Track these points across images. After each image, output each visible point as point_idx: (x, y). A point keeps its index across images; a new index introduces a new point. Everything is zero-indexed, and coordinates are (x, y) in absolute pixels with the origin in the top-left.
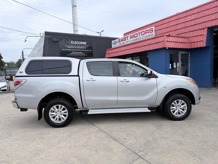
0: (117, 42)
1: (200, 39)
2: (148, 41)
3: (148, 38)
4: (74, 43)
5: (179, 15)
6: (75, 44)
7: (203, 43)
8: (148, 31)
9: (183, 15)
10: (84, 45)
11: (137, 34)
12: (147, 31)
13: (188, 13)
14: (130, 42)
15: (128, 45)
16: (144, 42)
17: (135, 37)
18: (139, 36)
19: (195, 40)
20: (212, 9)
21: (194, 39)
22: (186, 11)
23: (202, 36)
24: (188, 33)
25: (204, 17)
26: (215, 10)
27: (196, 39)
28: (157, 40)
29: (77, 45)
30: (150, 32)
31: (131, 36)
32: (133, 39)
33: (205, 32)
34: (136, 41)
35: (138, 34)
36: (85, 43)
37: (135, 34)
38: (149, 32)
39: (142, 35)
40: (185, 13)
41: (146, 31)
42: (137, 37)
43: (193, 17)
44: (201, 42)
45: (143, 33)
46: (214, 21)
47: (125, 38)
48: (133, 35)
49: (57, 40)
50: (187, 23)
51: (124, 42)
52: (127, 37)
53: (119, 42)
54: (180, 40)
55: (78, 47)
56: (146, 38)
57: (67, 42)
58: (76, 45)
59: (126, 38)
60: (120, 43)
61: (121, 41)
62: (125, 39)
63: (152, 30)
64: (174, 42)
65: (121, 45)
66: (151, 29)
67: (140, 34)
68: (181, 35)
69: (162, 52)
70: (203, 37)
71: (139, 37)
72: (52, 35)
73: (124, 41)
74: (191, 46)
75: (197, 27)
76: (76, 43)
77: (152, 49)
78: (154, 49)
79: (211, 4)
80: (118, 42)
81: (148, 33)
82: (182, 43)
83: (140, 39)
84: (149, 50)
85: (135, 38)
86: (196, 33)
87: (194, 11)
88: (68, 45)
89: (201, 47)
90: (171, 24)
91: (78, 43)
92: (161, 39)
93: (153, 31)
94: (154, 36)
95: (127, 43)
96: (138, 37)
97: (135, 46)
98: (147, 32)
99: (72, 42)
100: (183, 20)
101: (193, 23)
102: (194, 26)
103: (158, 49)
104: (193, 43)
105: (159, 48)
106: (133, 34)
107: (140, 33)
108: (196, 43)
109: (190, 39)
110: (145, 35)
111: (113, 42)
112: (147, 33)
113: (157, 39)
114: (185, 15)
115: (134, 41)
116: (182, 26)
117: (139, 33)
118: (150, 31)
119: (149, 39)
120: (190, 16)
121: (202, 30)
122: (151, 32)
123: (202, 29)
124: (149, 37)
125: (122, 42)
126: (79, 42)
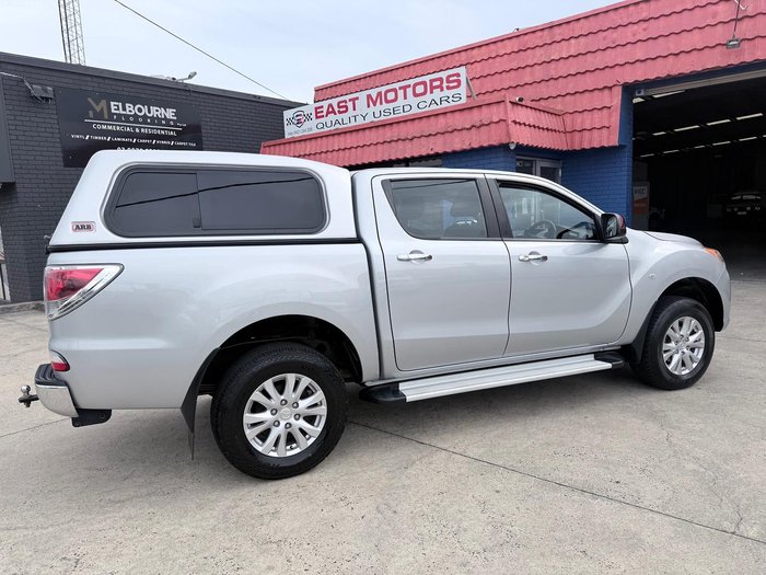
0: (309, 117)
1: (598, 119)
2: (441, 119)
3: (440, 106)
4: (124, 109)
5: (527, 37)
6: (127, 116)
7: (609, 134)
8: (442, 83)
9: (541, 37)
10: (168, 120)
11: (395, 90)
12: (438, 83)
13: (558, 34)
14: (368, 120)
15: (358, 130)
16: (424, 120)
17: (387, 102)
18: (405, 98)
19: (582, 122)
20: (635, 27)
21: (579, 120)
22: (551, 27)
23: (605, 111)
24: (559, 99)
25: (609, 51)
26: (644, 30)
27: (587, 121)
28: (476, 117)
29: (136, 121)
30: (448, 88)
31: (369, 97)
32: (379, 107)
33: (615, 99)
34: (392, 116)
35: (401, 93)
36: (170, 114)
37: (387, 92)
38: (445, 85)
39: (415, 95)
40: (546, 32)
41: (432, 81)
42: (395, 100)
43: (573, 47)
44: (604, 131)
45: (420, 89)
46: (643, 64)
47: (345, 102)
48: (379, 94)
49: (46, 91)
50: (553, 65)
51: (339, 117)
52: (353, 100)
53: (317, 117)
54: (545, 120)
55: (140, 128)
56: (434, 107)
57: (94, 105)
58: (131, 119)
59: (350, 105)
60: (323, 120)
61: (328, 113)
62: (346, 107)
63: (455, 78)
64: (530, 126)
65: (326, 129)
66: (453, 75)
67: (410, 91)
68: (542, 103)
69: (493, 161)
70: (610, 116)
71: (406, 102)
72: (21, 69)
73: (340, 112)
74: (572, 143)
75: (588, 82)
76: (131, 109)
77: (458, 147)
78: (466, 147)
79: (631, 8)
80: (313, 116)
81: (442, 90)
82: (547, 129)
83: (407, 108)
84: (449, 150)
85: (385, 106)
86: (584, 102)
87: (578, 29)
88: (99, 116)
89: (603, 148)
90: (498, 65)
91: (140, 110)
92: (495, 113)
93: (459, 82)
94: (464, 100)
95: (353, 123)
96: (401, 101)
97: (388, 134)
98: (435, 84)
99: (113, 108)
100: (540, 55)
101: (573, 66)
102: (579, 76)
103: (482, 149)
104: (577, 135)
105: (485, 145)
106: (379, 90)
107: (409, 86)
108: (586, 134)
109: (568, 119)
110: (428, 97)
111: (288, 114)
112: (437, 91)
113: (475, 111)
114: (546, 37)
115: (383, 118)
116: (539, 73)
117: (404, 88)
118: (448, 81)
119: (445, 113)
120: (563, 43)
121: (606, 92)
122: (451, 85)
123: (605, 87)
124: (445, 104)
125: (331, 116)
126: (145, 110)
